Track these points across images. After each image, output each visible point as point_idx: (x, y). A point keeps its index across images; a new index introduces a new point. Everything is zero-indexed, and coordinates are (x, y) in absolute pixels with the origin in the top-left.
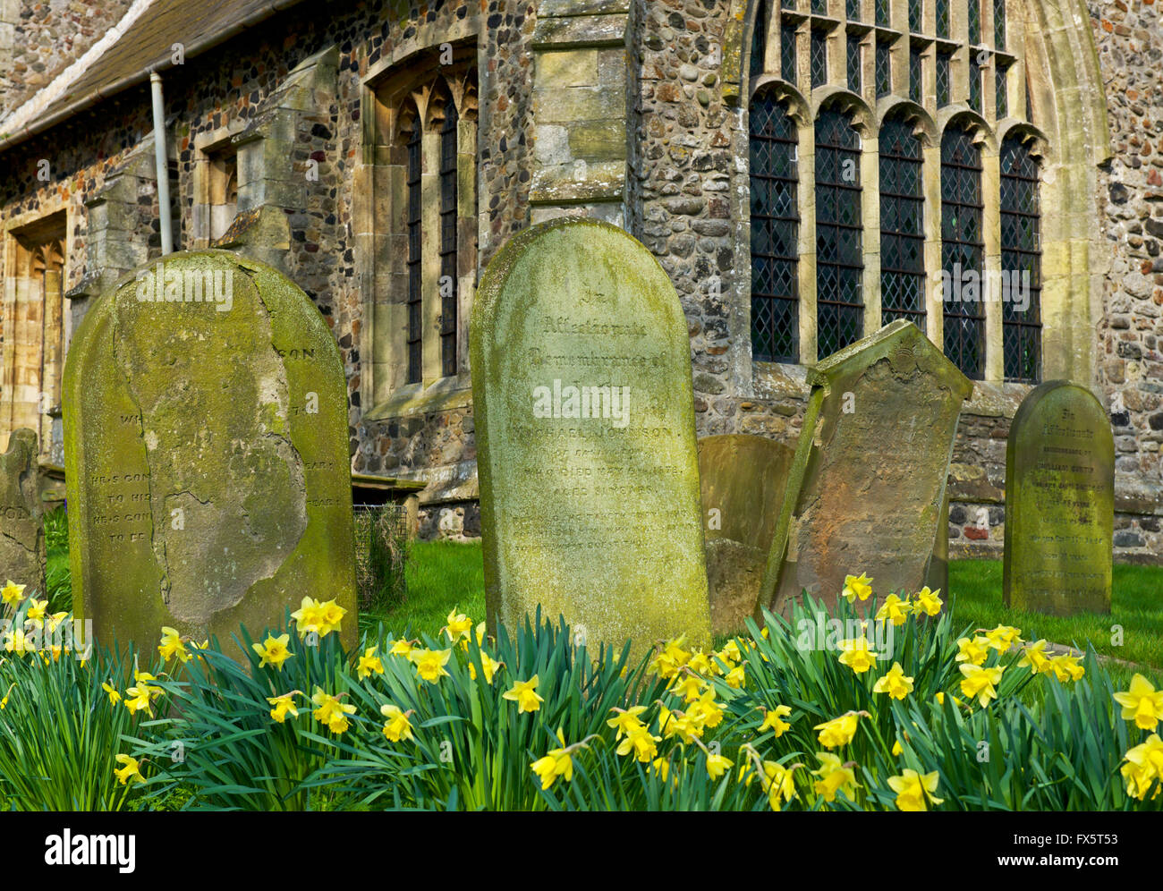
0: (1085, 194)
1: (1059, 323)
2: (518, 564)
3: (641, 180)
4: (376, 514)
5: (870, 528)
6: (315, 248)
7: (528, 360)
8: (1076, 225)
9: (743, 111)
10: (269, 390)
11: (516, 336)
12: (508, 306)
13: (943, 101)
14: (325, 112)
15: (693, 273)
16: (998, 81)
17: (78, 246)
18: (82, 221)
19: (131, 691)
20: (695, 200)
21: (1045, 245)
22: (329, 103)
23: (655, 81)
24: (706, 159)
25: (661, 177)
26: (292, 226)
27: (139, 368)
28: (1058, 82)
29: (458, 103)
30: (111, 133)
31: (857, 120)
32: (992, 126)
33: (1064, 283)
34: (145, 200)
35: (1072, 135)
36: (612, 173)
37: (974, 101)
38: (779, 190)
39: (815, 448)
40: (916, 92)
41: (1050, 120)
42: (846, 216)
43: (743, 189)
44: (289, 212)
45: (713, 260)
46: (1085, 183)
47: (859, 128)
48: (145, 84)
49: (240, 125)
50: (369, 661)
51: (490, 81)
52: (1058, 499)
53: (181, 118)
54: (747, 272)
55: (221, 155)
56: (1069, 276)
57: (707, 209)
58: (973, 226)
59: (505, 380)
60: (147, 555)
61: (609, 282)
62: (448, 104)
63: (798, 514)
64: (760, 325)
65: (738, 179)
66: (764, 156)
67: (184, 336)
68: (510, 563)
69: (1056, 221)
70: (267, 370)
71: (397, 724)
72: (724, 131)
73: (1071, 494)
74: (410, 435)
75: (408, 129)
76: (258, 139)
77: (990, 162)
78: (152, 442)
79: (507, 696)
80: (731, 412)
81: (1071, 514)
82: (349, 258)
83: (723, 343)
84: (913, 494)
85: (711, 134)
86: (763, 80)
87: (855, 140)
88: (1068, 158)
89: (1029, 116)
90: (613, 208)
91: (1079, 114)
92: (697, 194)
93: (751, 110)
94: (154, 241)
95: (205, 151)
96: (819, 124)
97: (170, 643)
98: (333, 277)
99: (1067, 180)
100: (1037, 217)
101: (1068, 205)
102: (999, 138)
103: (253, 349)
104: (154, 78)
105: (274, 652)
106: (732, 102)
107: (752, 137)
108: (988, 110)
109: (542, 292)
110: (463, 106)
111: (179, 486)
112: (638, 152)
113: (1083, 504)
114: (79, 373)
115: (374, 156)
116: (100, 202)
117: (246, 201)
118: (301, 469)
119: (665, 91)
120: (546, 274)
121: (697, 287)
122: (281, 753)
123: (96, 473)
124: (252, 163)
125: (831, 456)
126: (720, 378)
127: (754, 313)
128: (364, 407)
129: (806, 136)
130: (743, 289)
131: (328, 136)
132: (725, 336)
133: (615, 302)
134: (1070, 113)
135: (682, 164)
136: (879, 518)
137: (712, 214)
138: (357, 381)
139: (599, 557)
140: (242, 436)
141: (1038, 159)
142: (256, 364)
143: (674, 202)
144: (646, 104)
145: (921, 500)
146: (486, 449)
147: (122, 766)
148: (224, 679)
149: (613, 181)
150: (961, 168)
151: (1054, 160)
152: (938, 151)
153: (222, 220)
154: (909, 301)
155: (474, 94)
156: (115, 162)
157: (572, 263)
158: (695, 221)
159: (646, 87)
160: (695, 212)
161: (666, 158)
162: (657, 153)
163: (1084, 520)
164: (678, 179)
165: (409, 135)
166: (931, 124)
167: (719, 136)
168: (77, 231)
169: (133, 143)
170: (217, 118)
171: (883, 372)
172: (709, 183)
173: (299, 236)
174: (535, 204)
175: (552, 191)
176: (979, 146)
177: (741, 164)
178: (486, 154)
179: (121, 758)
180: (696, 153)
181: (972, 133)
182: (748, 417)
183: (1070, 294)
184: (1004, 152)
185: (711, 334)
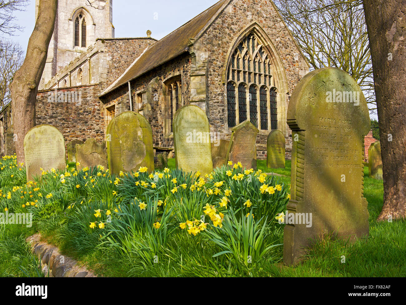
0: (284, 98)
1: (280, 120)
2: (181, 161)
3: (209, 97)
4: (162, 153)
5: (242, 154)
6: (155, 110)
7: (182, 128)
8: (283, 103)
9: (226, 86)
10: (139, 133)
11: (180, 124)
12: (179, 119)
13: (260, 83)
14: (157, 87)
15: (218, 113)
16: (269, 80)
17: (117, 110)
18: (118, 106)
19: (115, 181)
20: (218, 101)
21: (278, 107)
22: (157, 86)
23: (211, 81)
24: (220, 94)
25: (212, 97)
26: (151, 106)
27: (118, 130)
28: (279, 80)
29: (178, 85)
30: (122, 92)
31: (245, 87)
32: (268, 87)
33: (281, 113)
34: (128, 103)
35: (282, 88)
36: (203, 96)
37: (265, 83)
38: (232, 99)
39: (233, 142)
40: (255, 82)
41: (278, 86)
42: (244, 103)
43: (226, 99)
44: (151, 104)
45: (221, 110)
46: (284, 96)
47: (246, 88)
48: (127, 83)
49: (143, 90)
50: (151, 176)
51: (183, 82)
52: (276, 149)
53: (133, 89)
54: (227, 113)
55: (140, 95)
56: (282, 112)
57: (220, 102)
58: (265, 104)
59: (178, 131)
60: (120, 160)
61: (195, 115)
62: (176, 85)
63: (230, 152)
64: (229, 121)
65: (225, 97)
66: (230, 93)
67: (126, 125)
68: (180, 161)
69: (279, 103)
70: (139, 130)
71: (154, 185)
72: (223, 89)
73: (278, 148)
74: (171, 141)
75: (170, 90)
76: (145, 92)
77: (268, 93)
78: (121, 142)
79: (172, 181)
80: (225, 136)
81: (278, 152)
82: (161, 111)
83: (223, 124)
84: (249, 149)
85: (220, 89)
86: (229, 80)
87: (245, 90)
88: (281, 92)
89: (274, 85)
90: (204, 102)
91: (283, 85)
92: (218, 100)
93: (227, 85)
94: (129, 109)
95: (137, 94)
96: (239, 88)
97: (121, 173)
98: (158, 115)
99: (281, 96)
100: (276, 102)
101: (281, 100)
102: (270, 89)
103: (137, 127)
104: (129, 82)
105: (137, 175)
106: (224, 84)
107: (227, 90)
108: (267, 84)
109: (184, 117)
110: (173, 87)
111: (125, 149)
112: (208, 93)
113: (280, 150)
114: (109, 131)
115: (165, 95)
116: (120, 103)
117: (143, 103)
118: (145, 146)
119: (212, 82)
120: (185, 114)
121: (218, 115)
122: (138, 190)
123: (112, 147)
124: (145, 96)
125: (235, 143)
126: (223, 130)
127: (228, 119)
128: (164, 136)
129: (236, 90)
130: (226, 115)
131: (157, 91)
132: (223, 123)
133: (196, 118)
134: (281, 85)
135: (215, 95)
136: (244, 153)
137: (221, 103)
138: (162, 132)
139: (194, 160)
140: (135, 141)
141: (276, 93)
142: (137, 129)
143: (214, 101)
144: (209, 85)
145: (251, 150)
146: (175, 142)
147: (114, 192)
148: (130, 179)
149: (204, 98)
150: (263, 94)
151: (279, 93)
152: (259, 92)
153: (140, 106)
154: (255, 117)
155: (181, 84)
156: (123, 96)
157: (189, 112)
158: (218, 104)
159: (209, 82)
160: (218, 103)
161: (213, 94)
162: (211, 93)
163: (280, 153)
164: (215, 97)
165: (170, 91)
166: (258, 87)
167: (222, 90)
168: (117, 108)
169: (126, 93)
170: (139, 89)
171: (244, 129)
172: (220, 98)
173: (152, 108)
174: (191, 102)
175: (194, 100)
176: (266, 91)
177: (225, 94)
178: (183, 94)
179: (113, 191)
180: (218, 93)
181: (265, 88)
182: (227, 137)
183: (282, 115)
184: (270, 92)
185: (221, 123)
